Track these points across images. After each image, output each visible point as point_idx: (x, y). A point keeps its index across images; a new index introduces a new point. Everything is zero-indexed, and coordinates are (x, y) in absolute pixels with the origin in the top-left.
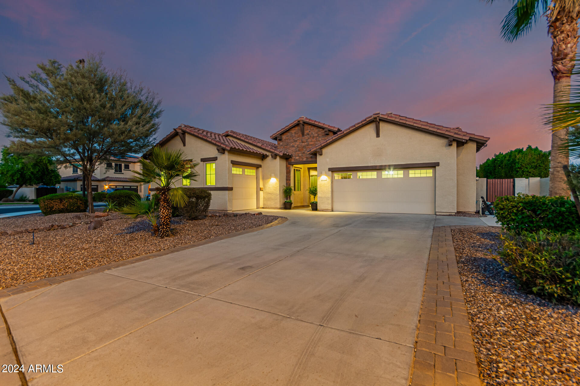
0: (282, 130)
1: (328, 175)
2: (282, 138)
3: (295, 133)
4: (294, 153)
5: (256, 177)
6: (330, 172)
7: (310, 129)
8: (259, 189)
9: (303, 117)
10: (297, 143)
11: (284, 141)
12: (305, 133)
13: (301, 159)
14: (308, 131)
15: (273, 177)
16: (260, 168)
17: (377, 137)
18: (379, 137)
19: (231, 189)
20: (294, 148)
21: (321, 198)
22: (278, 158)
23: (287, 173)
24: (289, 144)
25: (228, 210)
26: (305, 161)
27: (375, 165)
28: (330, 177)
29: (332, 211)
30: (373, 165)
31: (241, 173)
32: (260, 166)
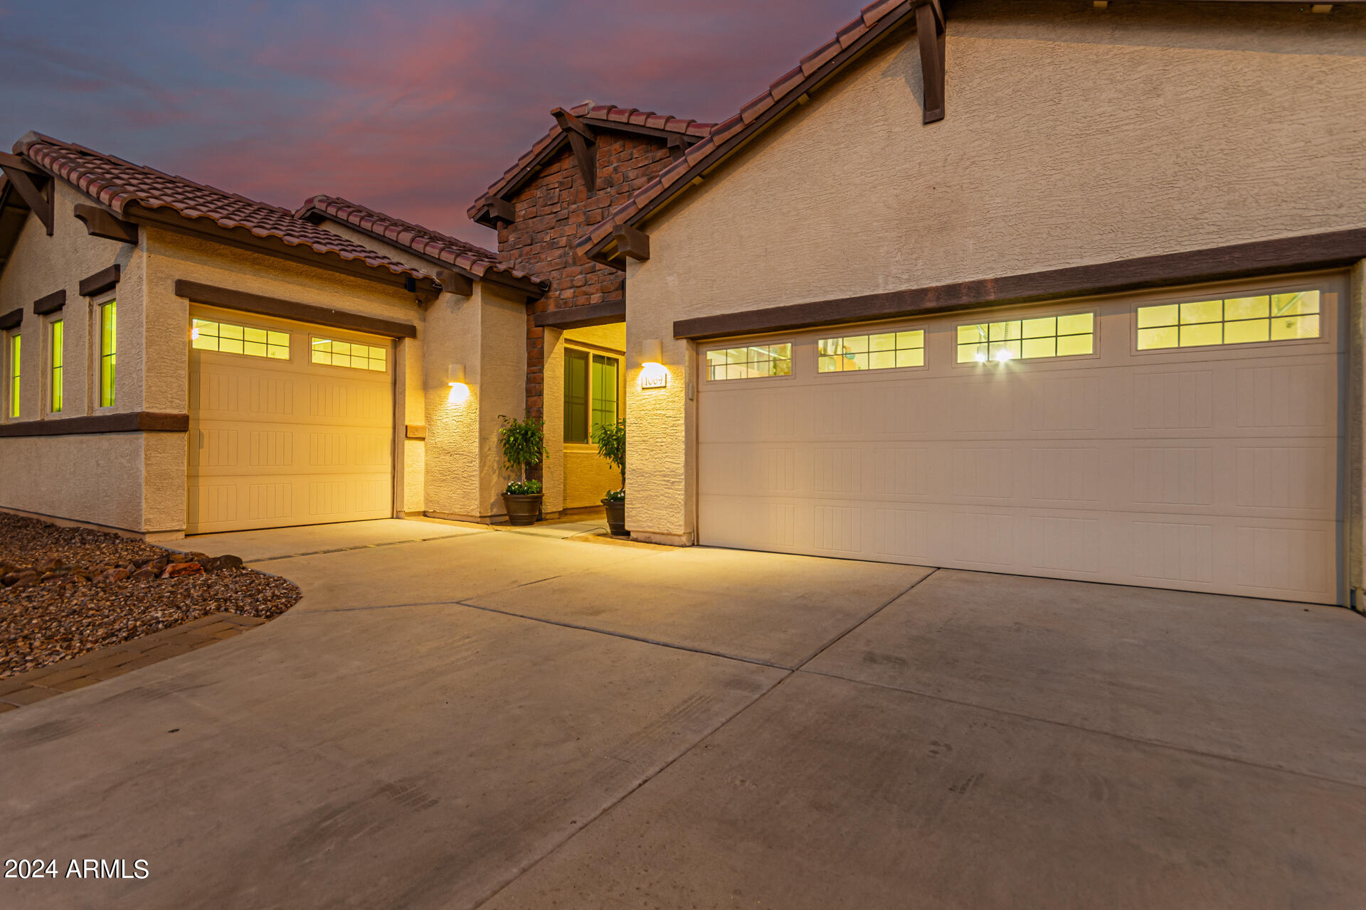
0: (509, 177)
1: (671, 361)
2: (513, 213)
3: (561, 184)
4: (555, 274)
5: (389, 379)
6: (683, 343)
7: (619, 161)
8: (400, 433)
9: (586, 102)
10: (566, 228)
11: (521, 226)
12: (599, 182)
13: (582, 300)
14: (611, 168)
15: (456, 380)
16: (408, 342)
17: (926, 123)
18: (940, 118)
19: (179, 424)
20: (558, 252)
21: (642, 474)
22: (477, 291)
23: (529, 365)
24: (539, 236)
25: (144, 528)
26: (595, 307)
27: (914, 286)
28: (683, 370)
29: (695, 543)
30: (902, 288)
31: (284, 354)
32: (411, 332)
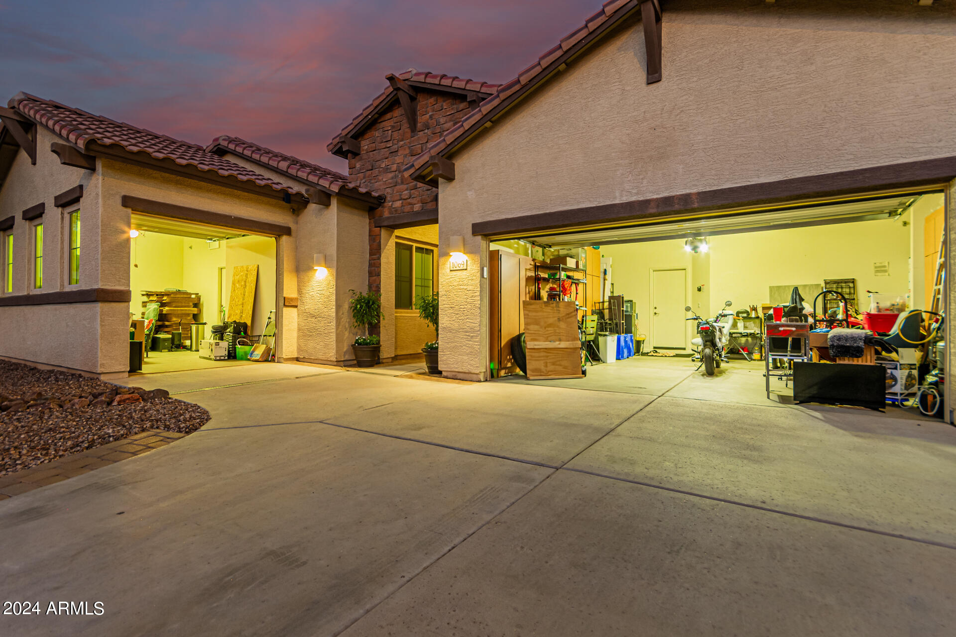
0: (356, 122)
1: (470, 251)
2: (359, 148)
3: (393, 127)
4: (389, 190)
6: (479, 238)
7: (433, 111)
8: (281, 303)
9: (410, 70)
10: (396, 158)
11: (365, 156)
12: (419, 125)
13: (407, 208)
14: (427, 116)
15: (319, 265)
16: (286, 238)
17: (649, 83)
18: (659, 80)
19: (124, 297)
20: (391, 175)
21: (450, 330)
22: (334, 203)
23: (371, 254)
24: (377, 164)
25: (99, 370)
26: (417, 214)
28: (478, 257)
29: (488, 379)
30: (634, 199)
32: (288, 231)
